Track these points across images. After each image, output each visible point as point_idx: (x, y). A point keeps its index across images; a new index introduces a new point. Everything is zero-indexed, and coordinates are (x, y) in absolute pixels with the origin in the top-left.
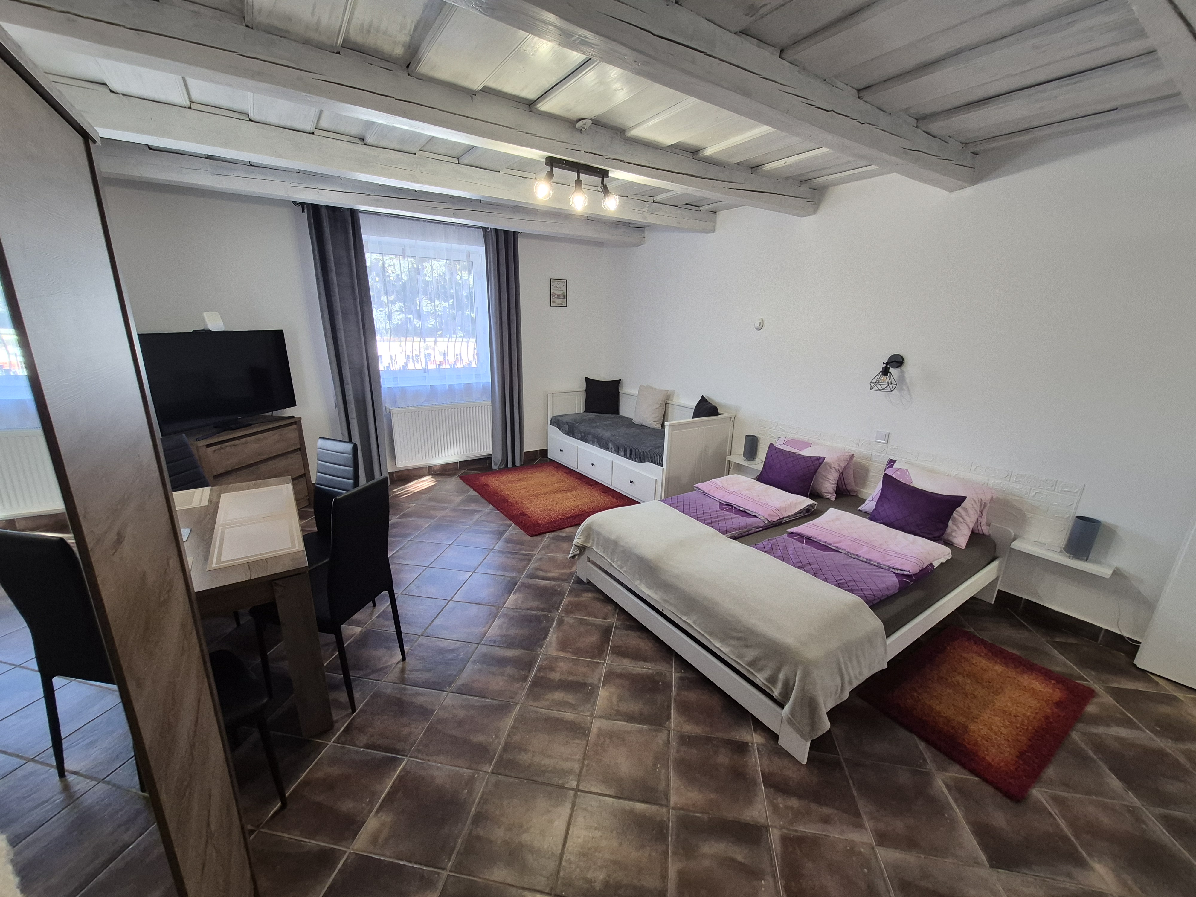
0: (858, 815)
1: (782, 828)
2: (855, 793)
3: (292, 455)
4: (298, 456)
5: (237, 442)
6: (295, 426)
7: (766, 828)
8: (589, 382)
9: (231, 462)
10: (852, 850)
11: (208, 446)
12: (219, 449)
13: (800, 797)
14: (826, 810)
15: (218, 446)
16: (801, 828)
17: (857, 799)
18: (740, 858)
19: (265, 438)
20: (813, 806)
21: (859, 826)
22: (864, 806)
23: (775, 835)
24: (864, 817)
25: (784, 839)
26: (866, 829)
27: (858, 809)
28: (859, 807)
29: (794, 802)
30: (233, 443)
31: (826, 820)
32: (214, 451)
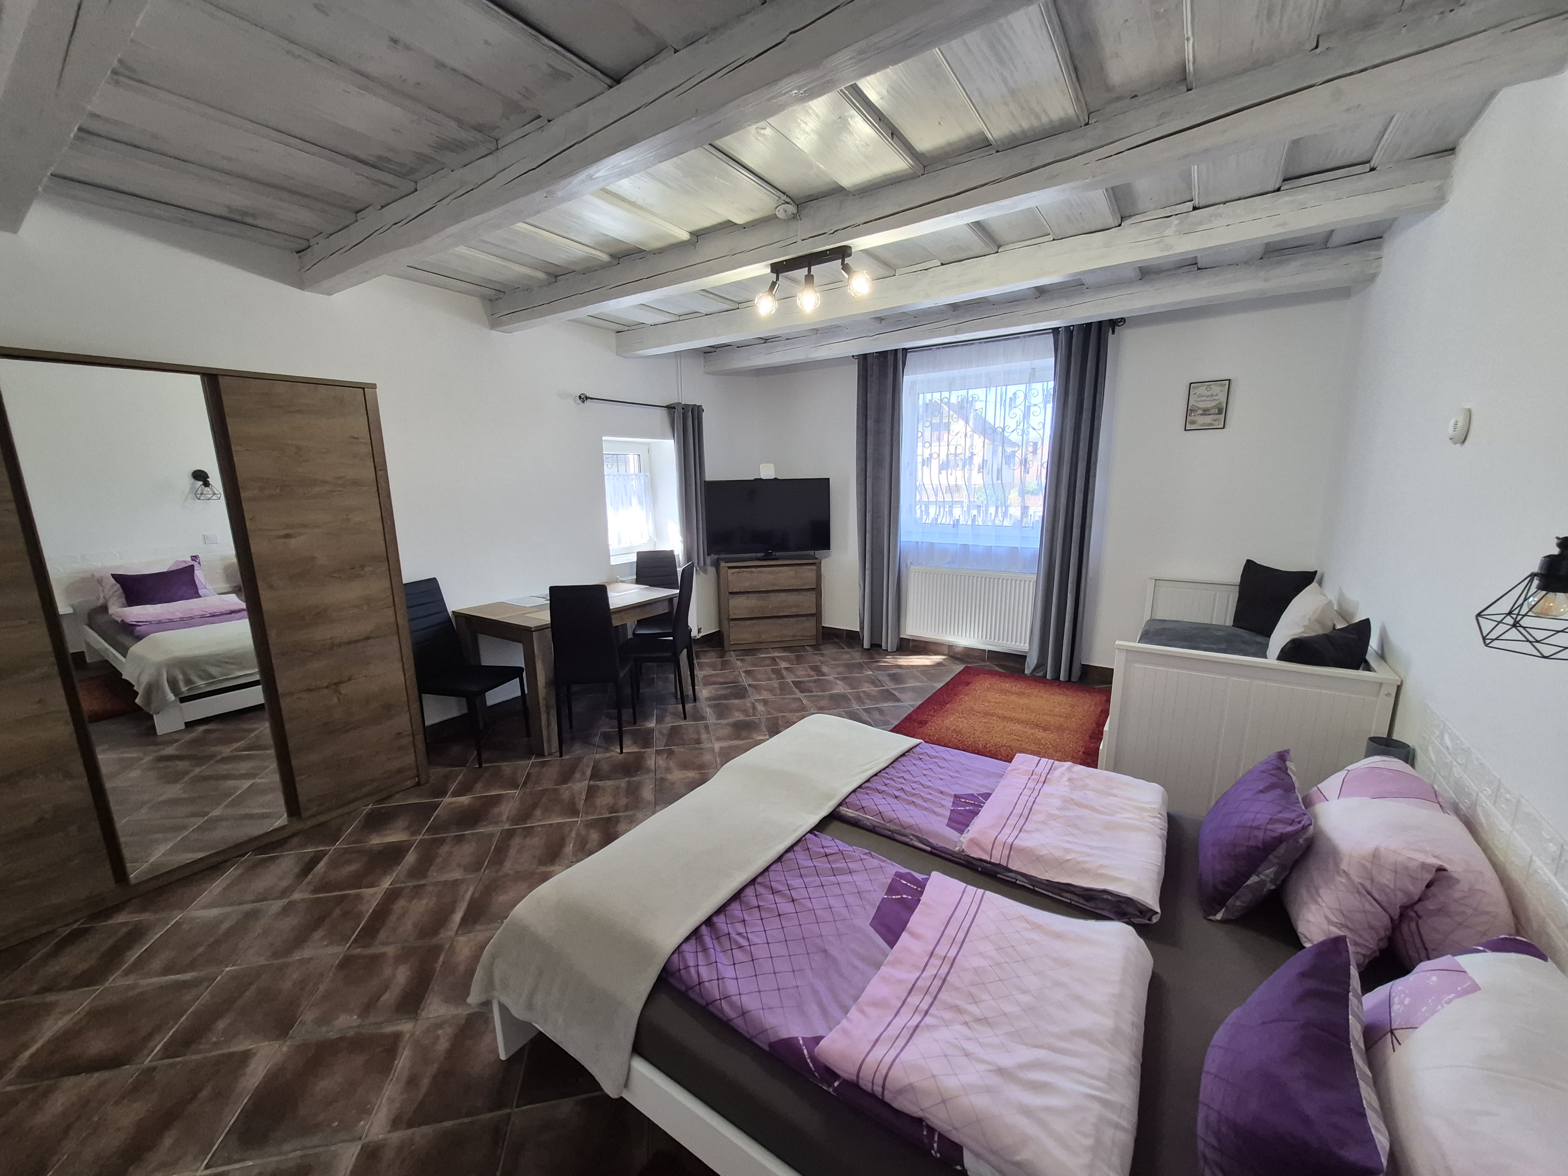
0: (410, 1125)
1: (412, 1034)
2: (447, 1124)
3: (805, 593)
4: (812, 596)
5: (754, 569)
6: (814, 567)
7: (416, 1019)
8: (1251, 567)
9: (746, 585)
10: (365, 1110)
11: (730, 568)
12: (739, 572)
13: (451, 1053)
14: (425, 1082)
15: (737, 570)
16: (406, 1053)
17: (438, 1126)
18: (385, 997)
19: (780, 572)
20: (433, 1068)
21: (396, 1123)
22: (423, 1134)
23: (406, 1027)
24: (409, 1132)
25: (397, 1037)
26: (389, 1132)
27: (419, 1126)
28: (422, 1127)
29: (443, 1045)
30: (749, 569)
31: (412, 1082)
32: (733, 573)
